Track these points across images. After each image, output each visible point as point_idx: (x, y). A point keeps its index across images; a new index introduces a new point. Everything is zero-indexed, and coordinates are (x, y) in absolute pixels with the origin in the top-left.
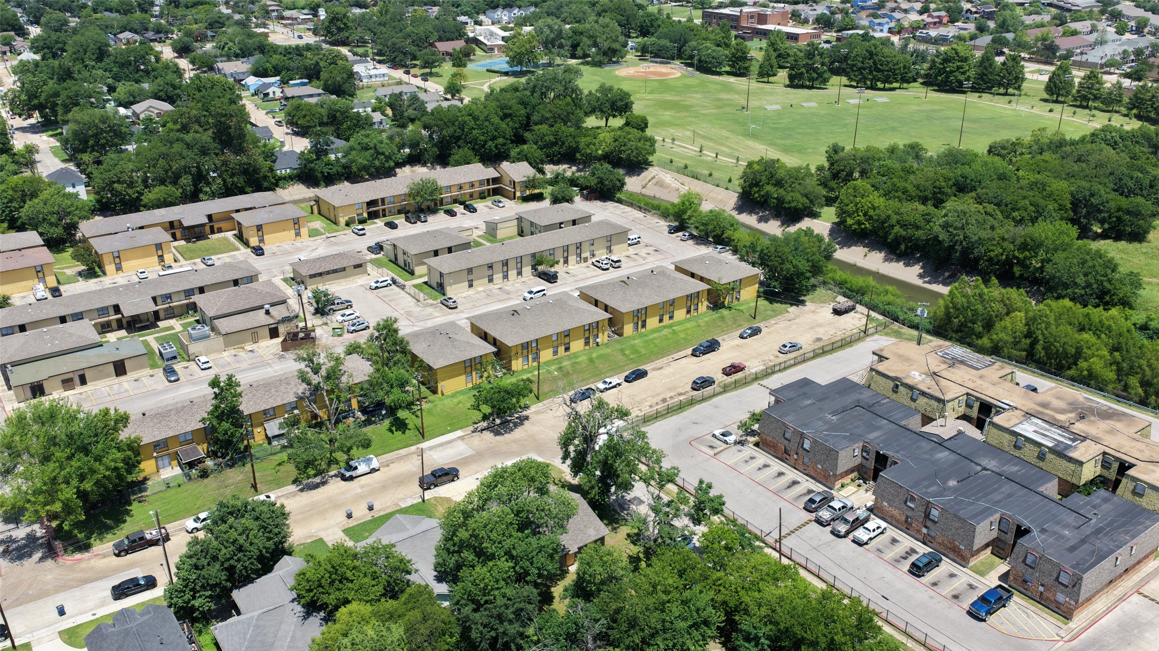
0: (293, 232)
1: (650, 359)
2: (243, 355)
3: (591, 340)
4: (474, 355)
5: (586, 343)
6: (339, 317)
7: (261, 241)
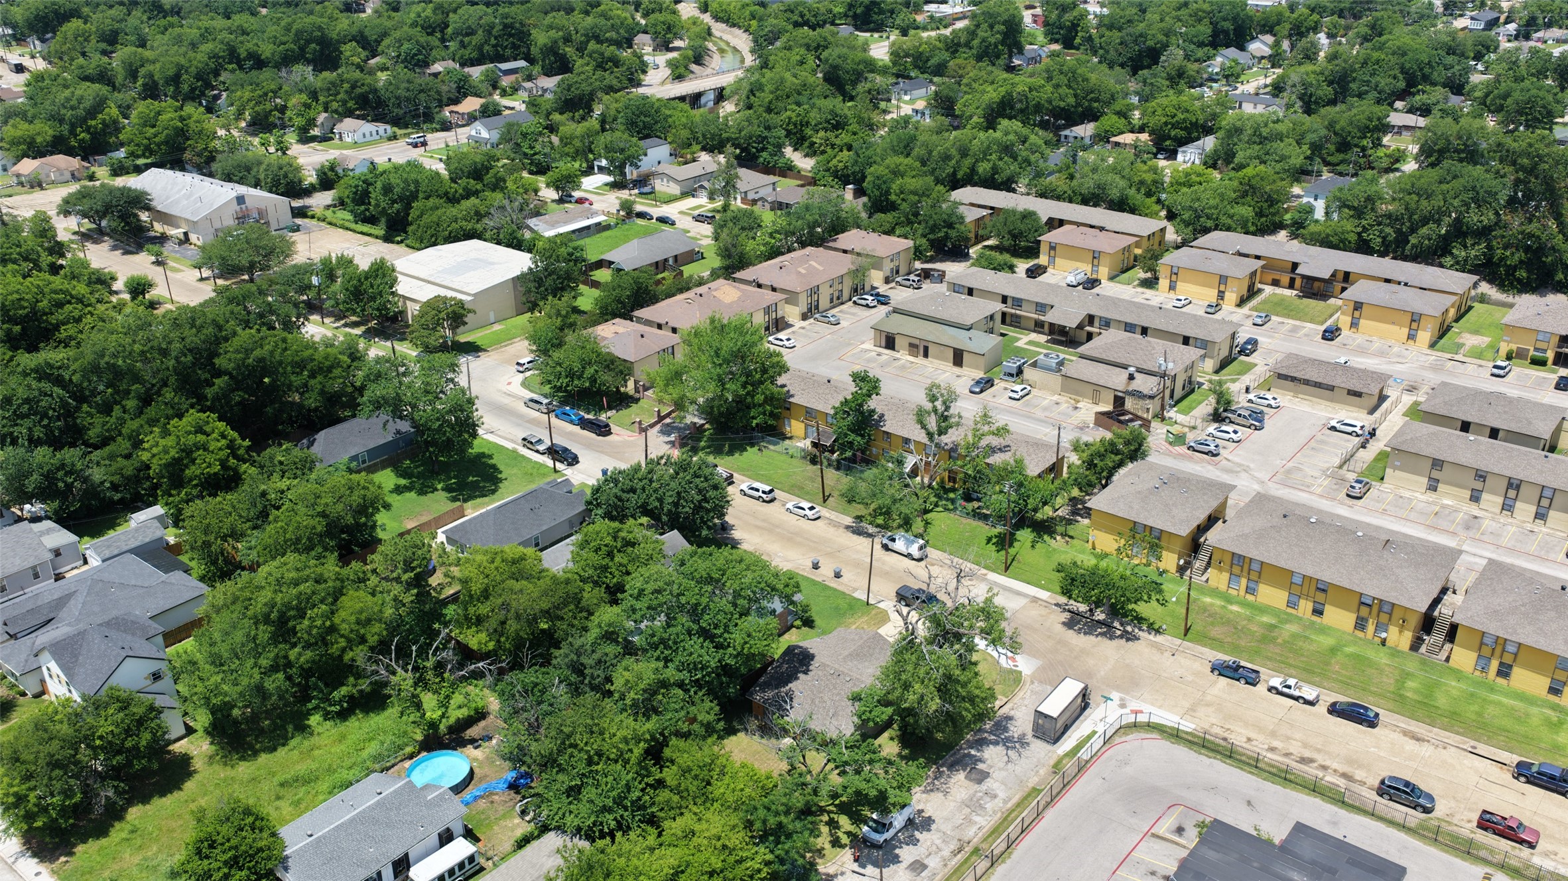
0: (1406, 331)
1: (1401, 704)
2: (1064, 406)
3: (1371, 628)
4: (1150, 523)
5: (1360, 624)
6: (1212, 428)
7: (1354, 325)
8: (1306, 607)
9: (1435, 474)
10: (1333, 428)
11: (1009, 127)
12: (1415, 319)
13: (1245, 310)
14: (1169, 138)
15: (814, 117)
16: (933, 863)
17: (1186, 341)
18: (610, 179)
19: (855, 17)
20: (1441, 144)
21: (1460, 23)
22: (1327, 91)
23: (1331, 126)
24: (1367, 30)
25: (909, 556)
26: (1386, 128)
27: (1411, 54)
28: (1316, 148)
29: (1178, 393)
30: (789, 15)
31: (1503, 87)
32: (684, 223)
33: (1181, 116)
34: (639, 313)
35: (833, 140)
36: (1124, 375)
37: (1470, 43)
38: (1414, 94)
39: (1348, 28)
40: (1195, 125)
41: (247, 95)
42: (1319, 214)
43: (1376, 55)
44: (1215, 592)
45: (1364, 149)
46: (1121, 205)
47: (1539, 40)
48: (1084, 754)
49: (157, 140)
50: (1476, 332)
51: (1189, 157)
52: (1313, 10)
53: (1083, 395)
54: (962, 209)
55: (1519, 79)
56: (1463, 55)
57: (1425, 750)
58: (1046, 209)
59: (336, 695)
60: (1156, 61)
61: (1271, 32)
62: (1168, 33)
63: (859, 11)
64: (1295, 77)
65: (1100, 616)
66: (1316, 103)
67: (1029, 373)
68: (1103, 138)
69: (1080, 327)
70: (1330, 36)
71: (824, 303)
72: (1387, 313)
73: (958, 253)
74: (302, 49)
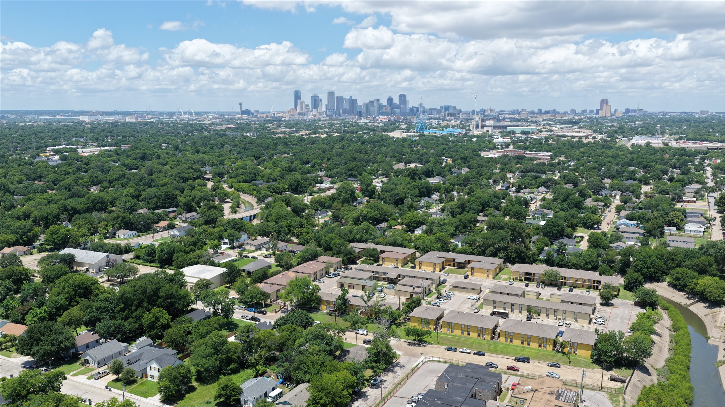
0: (486, 275)
2: (396, 298)
3: (481, 336)
4: (426, 317)
5: (479, 336)
6: (437, 300)
7: (472, 274)
8: (466, 333)
9: (495, 305)
10: (469, 298)
11: (365, 224)
12: (488, 271)
13: (442, 273)
14: (411, 226)
15: (293, 224)
16: (388, 387)
17: (427, 279)
18: (229, 246)
19: (292, 189)
20: (492, 225)
21: (498, 187)
22: (458, 210)
23: (460, 221)
24: (468, 191)
25: (364, 334)
26: (477, 221)
27: (482, 198)
28: (457, 228)
29: (427, 293)
30: (269, 189)
31: (509, 208)
32: (261, 258)
33: (414, 219)
34: (265, 281)
35: (301, 231)
36: (412, 288)
37: (500, 194)
38: (484, 211)
39: (463, 190)
40: (419, 222)
41: (81, 223)
42: (460, 246)
43: (472, 199)
44: (444, 334)
45: (471, 227)
46: (401, 246)
47: (523, 193)
48: (419, 366)
49: (58, 238)
50: (505, 275)
51: (418, 232)
52: (451, 184)
53: (401, 295)
54: (354, 249)
55: (513, 205)
56: (499, 198)
57: (496, 359)
58: (379, 248)
59: (229, 368)
60: (402, 202)
61: (438, 191)
62: (406, 193)
63: (293, 187)
64: (448, 206)
65: (416, 342)
66: (456, 214)
67: (385, 290)
68: (390, 227)
69: (397, 278)
70: (458, 192)
71: (318, 277)
72: (481, 270)
73: (355, 263)
74: (94, 206)
